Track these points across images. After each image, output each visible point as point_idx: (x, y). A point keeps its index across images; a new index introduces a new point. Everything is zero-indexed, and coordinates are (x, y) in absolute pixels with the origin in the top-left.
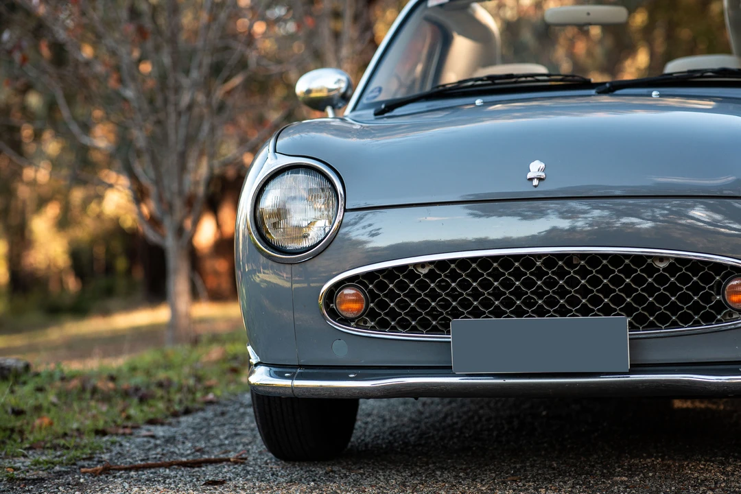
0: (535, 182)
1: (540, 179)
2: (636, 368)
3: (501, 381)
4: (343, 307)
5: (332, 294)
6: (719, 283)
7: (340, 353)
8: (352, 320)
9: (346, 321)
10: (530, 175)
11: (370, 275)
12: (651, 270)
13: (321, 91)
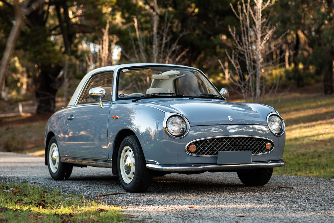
0: (231, 121)
1: (232, 120)
2: (253, 162)
3: (226, 166)
4: (191, 149)
5: (189, 147)
6: (264, 144)
7: (188, 160)
8: (192, 152)
9: (191, 152)
10: (229, 119)
11: (197, 142)
12: (253, 141)
13: (95, 93)
